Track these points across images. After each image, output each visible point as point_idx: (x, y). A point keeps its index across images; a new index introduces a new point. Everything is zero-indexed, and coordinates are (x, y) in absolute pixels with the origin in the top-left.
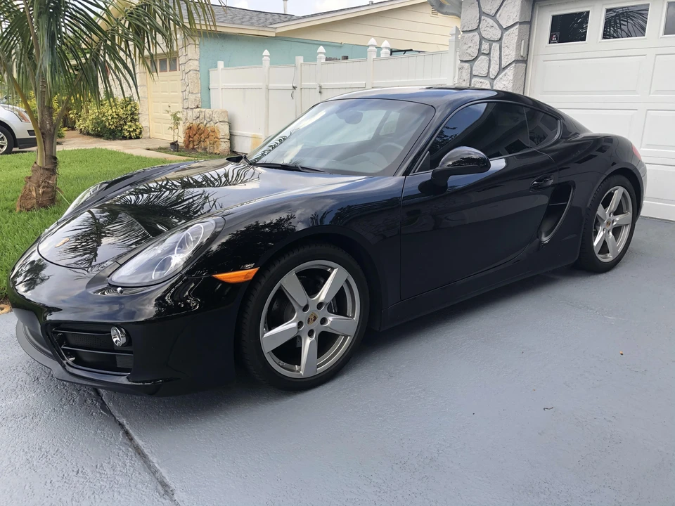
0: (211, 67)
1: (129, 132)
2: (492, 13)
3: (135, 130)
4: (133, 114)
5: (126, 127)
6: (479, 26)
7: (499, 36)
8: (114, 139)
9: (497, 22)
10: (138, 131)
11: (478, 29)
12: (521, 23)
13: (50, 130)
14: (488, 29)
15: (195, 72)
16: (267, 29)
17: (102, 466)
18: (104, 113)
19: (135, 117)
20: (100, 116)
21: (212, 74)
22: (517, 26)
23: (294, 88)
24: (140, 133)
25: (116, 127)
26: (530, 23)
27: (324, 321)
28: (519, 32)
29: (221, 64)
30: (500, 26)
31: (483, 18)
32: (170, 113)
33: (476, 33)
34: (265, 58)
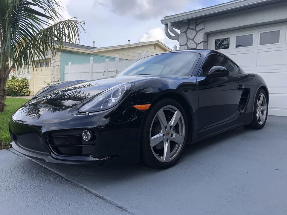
0: (65, 65)
1: (24, 93)
2: (192, 38)
3: (27, 92)
4: (26, 85)
5: (23, 91)
6: (187, 43)
7: (196, 47)
8: (17, 96)
9: (194, 42)
10: (28, 92)
11: (186, 44)
12: (204, 42)
13: (4, 77)
14: (191, 44)
15: (58, 66)
16: (89, 50)
17: (81, 202)
18: (13, 85)
19: (27, 87)
20: (11, 86)
21: (66, 67)
22: (203, 43)
23: (105, 71)
24: (29, 94)
25: (18, 91)
26: (207, 42)
27: (172, 135)
28: (204, 45)
29: (70, 63)
30: (196, 43)
31: (188, 40)
32: (47, 83)
33: (186, 46)
34: (91, 60)
